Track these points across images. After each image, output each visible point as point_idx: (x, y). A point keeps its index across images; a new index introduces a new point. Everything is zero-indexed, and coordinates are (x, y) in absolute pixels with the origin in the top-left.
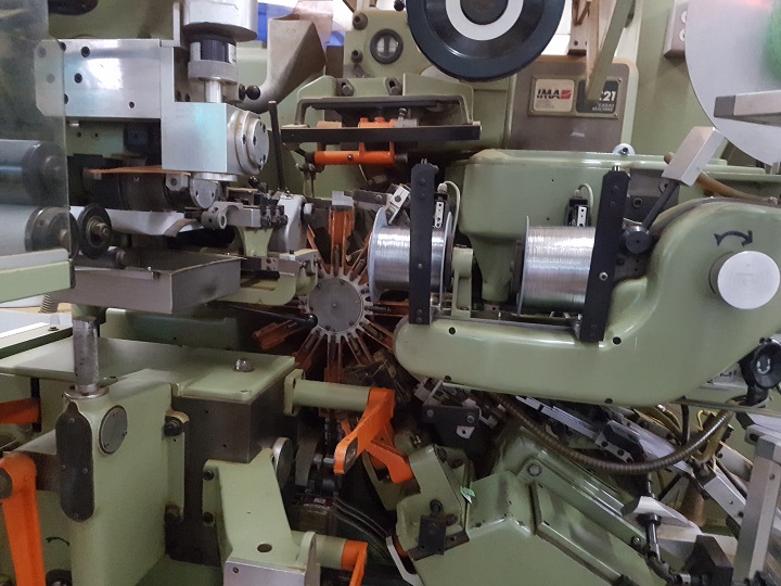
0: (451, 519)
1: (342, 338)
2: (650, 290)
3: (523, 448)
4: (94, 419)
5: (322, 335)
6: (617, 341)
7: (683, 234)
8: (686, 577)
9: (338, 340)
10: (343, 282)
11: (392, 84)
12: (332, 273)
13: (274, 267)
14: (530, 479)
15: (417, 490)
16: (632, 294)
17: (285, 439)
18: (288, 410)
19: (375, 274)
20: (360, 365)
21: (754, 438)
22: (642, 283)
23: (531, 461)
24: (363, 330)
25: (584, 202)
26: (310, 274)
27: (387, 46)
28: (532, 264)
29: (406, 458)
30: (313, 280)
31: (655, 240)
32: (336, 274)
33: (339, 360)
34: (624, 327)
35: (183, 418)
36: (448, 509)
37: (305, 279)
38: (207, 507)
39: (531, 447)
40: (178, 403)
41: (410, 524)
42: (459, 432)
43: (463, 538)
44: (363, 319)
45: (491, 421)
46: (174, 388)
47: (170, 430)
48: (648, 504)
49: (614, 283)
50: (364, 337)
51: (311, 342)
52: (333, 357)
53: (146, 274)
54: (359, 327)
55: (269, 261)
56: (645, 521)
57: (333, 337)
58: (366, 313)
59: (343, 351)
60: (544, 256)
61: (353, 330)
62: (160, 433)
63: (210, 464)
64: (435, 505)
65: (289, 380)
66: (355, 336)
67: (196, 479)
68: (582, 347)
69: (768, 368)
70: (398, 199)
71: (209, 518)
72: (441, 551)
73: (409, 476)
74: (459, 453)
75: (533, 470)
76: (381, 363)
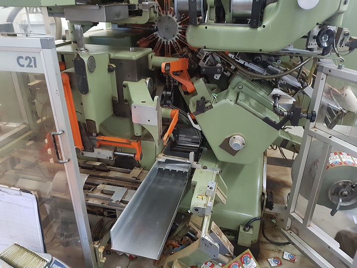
0: (208, 102)
1: (170, 42)
3: (237, 79)
4: (86, 59)
5: (163, 41)
8: (286, 113)
9: (169, 44)
10: (169, 18)
12: (165, 14)
13: (140, 7)
14: (238, 90)
15: (196, 94)
16: (271, 9)
17: (150, 78)
18: (150, 67)
19: (178, 7)
20: (178, 53)
22: (275, 4)
23: (239, 84)
24: (178, 38)
26: (155, 12)
29: (193, 83)
30: (156, 15)
32: (166, 14)
33: (170, 51)
34: (267, 21)
35: (114, 66)
36: (207, 99)
37: (153, 15)
38: (125, 97)
39: (240, 79)
40: (112, 61)
41: (194, 105)
42: (215, 77)
43: (211, 107)
44: (178, 33)
45: (228, 74)
46: (109, 55)
47: (110, 70)
48: (276, 91)
50: (179, 42)
51: (159, 44)
52: (167, 50)
53: (96, 7)
54: (177, 37)
55: (138, 5)
56: (275, 97)
57: (167, 42)
58: (179, 30)
59: (171, 48)
61: (174, 39)
62: (107, 71)
63: (125, 82)
64: (203, 98)
65: (150, 56)
66: (175, 41)
67: (121, 87)
69: (327, 39)
71: (126, 101)
72: (204, 112)
73: (194, 89)
74: (215, 86)
75: (240, 87)
76: (186, 52)
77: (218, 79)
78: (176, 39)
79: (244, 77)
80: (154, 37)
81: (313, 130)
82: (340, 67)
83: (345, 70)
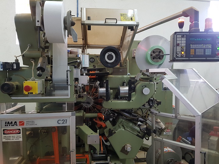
0: (113, 130)
1: (89, 107)
2: (135, 94)
3: (120, 120)
5: (85, 107)
6: (132, 100)
7: (138, 86)
8: (145, 131)
11: (94, 66)
14: (122, 124)
15: (107, 127)
16: (133, 94)
20: (92, 111)
21: (151, 112)
22: (134, 93)
23: (122, 121)
25: (125, 82)
27: (92, 60)
28: (121, 91)
31: (135, 87)
34: (133, 98)
39: (122, 119)
41: (107, 133)
43: (115, 132)
45: (114, 118)
48: (139, 123)
49: (131, 93)
50: (93, 106)
51: (83, 108)
57: (87, 107)
58: (93, 102)
59: (89, 109)
60: (122, 90)
63: (77, 127)
64: (110, 129)
68: (128, 102)
69: (151, 103)
70: (98, 83)
71: (77, 135)
72: (112, 135)
73: (105, 126)
75: (123, 123)
76: (96, 110)
77: (111, 120)
78: (91, 105)
79: (123, 119)
80: (81, 105)
81: (155, 137)
82: (159, 112)
83: (161, 113)
